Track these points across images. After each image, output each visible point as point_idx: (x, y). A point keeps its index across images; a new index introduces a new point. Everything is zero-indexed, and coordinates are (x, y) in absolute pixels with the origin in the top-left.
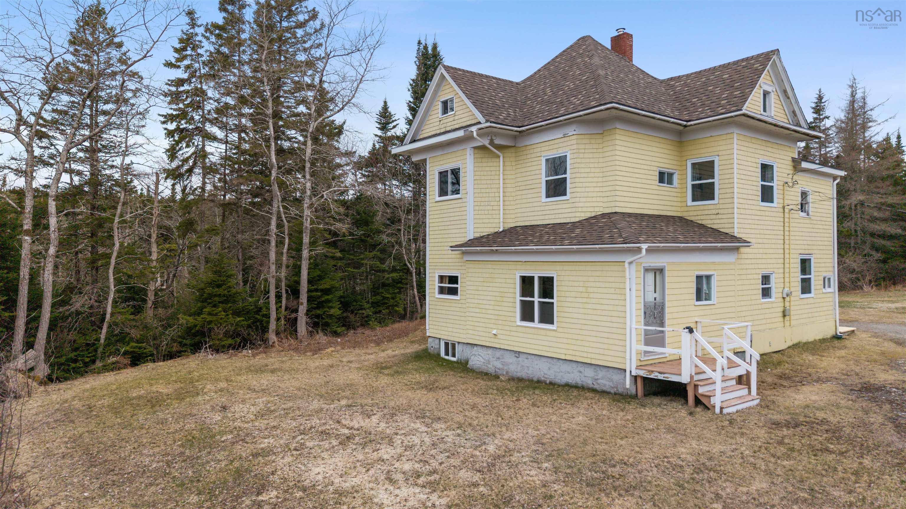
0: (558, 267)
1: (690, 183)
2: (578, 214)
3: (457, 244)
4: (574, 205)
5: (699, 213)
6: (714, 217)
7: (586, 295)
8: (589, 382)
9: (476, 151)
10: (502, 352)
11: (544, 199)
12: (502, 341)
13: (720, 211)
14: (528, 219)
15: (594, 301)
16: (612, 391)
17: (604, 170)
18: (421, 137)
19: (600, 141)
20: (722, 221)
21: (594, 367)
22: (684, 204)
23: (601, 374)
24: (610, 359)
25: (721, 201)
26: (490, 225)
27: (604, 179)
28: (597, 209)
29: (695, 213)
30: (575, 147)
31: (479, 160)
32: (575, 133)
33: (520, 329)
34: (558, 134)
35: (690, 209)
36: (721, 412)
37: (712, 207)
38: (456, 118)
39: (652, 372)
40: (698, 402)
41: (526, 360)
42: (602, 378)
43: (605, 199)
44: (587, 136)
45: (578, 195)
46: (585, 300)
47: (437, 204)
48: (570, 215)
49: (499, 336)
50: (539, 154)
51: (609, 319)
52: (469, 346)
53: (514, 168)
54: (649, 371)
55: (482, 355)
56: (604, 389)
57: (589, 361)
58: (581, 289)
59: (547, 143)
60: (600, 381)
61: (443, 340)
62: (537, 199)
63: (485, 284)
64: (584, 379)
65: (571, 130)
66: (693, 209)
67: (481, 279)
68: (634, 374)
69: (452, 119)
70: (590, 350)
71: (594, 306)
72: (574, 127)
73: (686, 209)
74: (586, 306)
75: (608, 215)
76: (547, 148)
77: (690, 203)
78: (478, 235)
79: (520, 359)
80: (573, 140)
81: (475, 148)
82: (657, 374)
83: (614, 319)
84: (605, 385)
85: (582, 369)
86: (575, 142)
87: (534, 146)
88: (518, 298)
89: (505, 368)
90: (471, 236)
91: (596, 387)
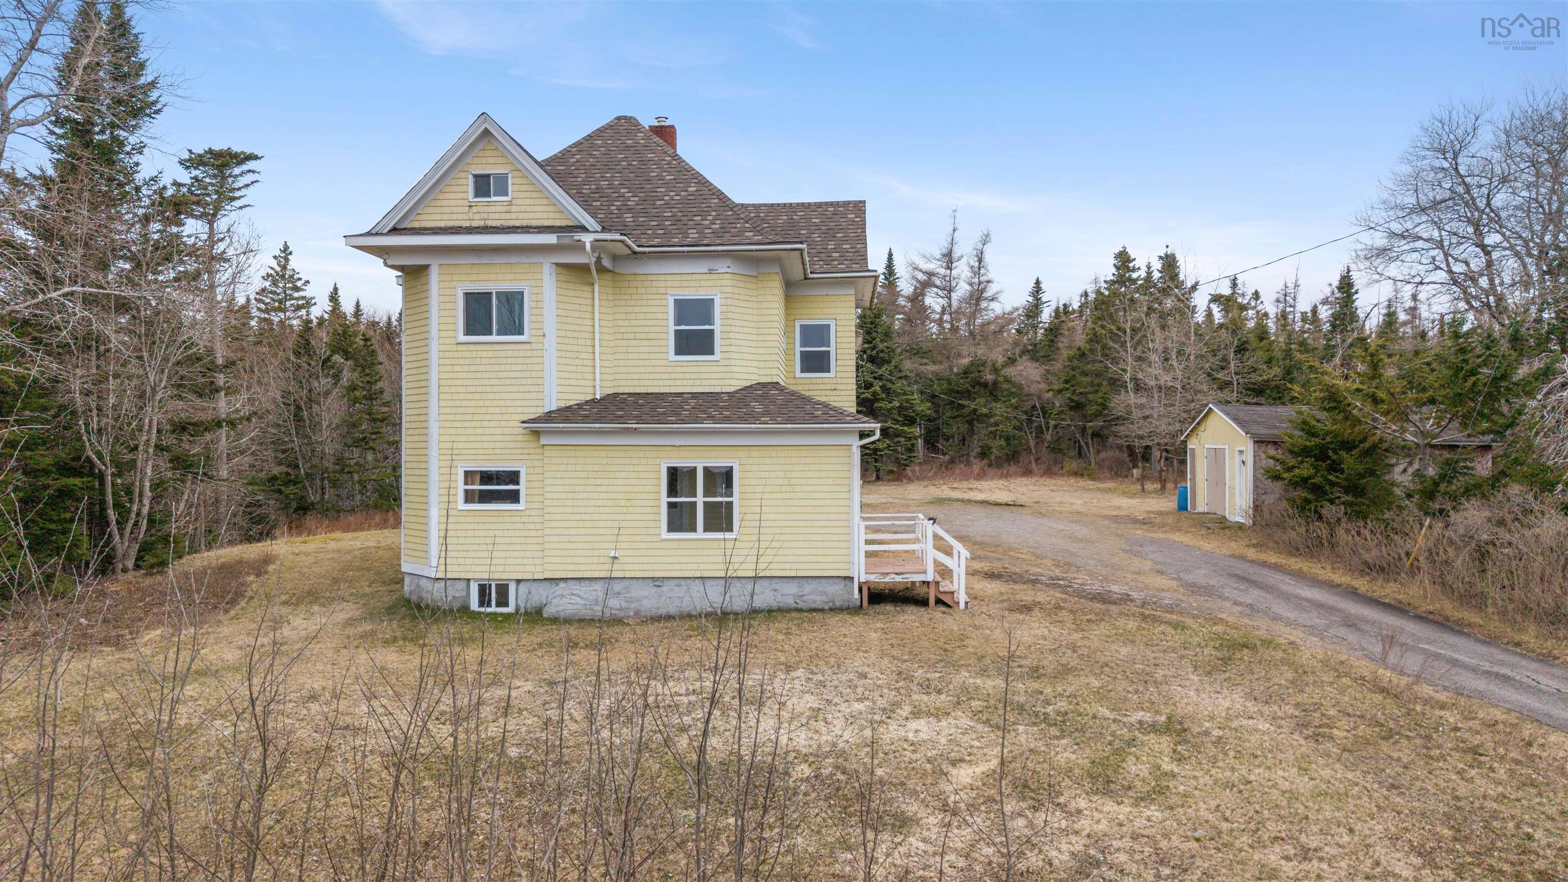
0: (742, 453)
1: (798, 349)
2: (733, 382)
3: (532, 417)
4: (728, 369)
5: (812, 387)
6: (831, 393)
7: (789, 489)
8: (790, 602)
9: (560, 270)
10: (625, 583)
11: (672, 356)
12: (626, 567)
13: (838, 387)
14: (642, 383)
15: (802, 495)
16: (826, 607)
17: (760, 325)
18: (416, 225)
19: (754, 286)
20: (840, 398)
21: (797, 580)
22: (791, 375)
23: (808, 588)
24: (827, 566)
25: (839, 375)
26: (579, 390)
27: (760, 338)
28: (752, 377)
29: (806, 387)
30: (729, 289)
31: (564, 285)
32: (729, 270)
33: (668, 545)
34: (700, 267)
35: (799, 381)
36: (966, 607)
37: (827, 381)
38: (513, 209)
39: (887, 574)
40: (939, 601)
41: (676, 589)
42: (811, 593)
43: (762, 365)
44: (742, 278)
45: (734, 356)
46: (787, 495)
47: (460, 348)
48: (721, 382)
49: (621, 560)
50: (663, 291)
51: (825, 517)
52: (547, 584)
53: (611, 304)
54: (882, 574)
55: (581, 594)
56: (814, 606)
57: (793, 574)
58: (781, 482)
59: (679, 278)
60: (805, 598)
61: (476, 580)
62: (661, 356)
63: (591, 481)
64: (780, 599)
65: (722, 266)
66: (803, 381)
67: (584, 475)
68: (862, 580)
69: (504, 209)
70: (795, 559)
71: (802, 503)
72: (728, 262)
73: (794, 381)
74: (790, 503)
75: (763, 385)
76: (677, 284)
77: (798, 374)
78: (562, 404)
79: (664, 589)
80: (727, 280)
81: (557, 265)
82: (893, 576)
83: (833, 517)
84: (815, 602)
85: (777, 587)
86: (729, 283)
87: (652, 277)
88: (664, 499)
89: (633, 606)
90: (553, 405)
91: (801, 605)
